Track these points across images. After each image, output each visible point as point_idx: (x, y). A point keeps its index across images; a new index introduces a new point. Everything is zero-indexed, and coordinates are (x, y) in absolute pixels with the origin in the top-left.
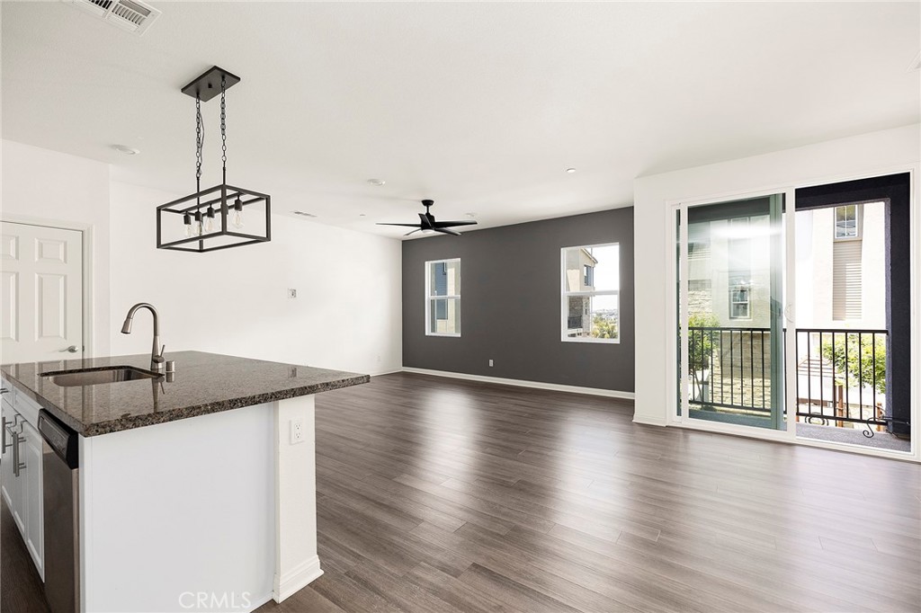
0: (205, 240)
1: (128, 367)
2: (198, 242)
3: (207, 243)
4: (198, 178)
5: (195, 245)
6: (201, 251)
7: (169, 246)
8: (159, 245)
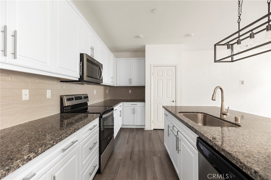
0: (234, 57)
1: (204, 113)
2: (231, 58)
3: (235, 58)
4: (239, 23)
5: (230, 59)
6: (232, 61)
7: (220, 61)
8: (215, 61)
